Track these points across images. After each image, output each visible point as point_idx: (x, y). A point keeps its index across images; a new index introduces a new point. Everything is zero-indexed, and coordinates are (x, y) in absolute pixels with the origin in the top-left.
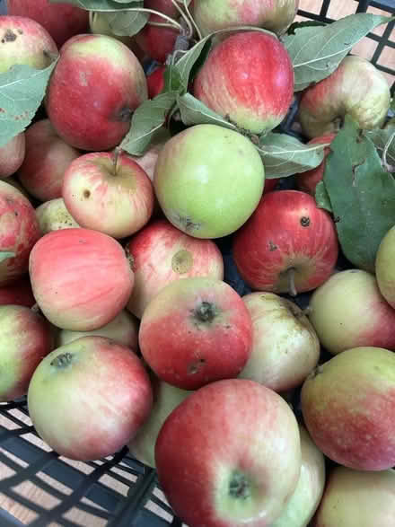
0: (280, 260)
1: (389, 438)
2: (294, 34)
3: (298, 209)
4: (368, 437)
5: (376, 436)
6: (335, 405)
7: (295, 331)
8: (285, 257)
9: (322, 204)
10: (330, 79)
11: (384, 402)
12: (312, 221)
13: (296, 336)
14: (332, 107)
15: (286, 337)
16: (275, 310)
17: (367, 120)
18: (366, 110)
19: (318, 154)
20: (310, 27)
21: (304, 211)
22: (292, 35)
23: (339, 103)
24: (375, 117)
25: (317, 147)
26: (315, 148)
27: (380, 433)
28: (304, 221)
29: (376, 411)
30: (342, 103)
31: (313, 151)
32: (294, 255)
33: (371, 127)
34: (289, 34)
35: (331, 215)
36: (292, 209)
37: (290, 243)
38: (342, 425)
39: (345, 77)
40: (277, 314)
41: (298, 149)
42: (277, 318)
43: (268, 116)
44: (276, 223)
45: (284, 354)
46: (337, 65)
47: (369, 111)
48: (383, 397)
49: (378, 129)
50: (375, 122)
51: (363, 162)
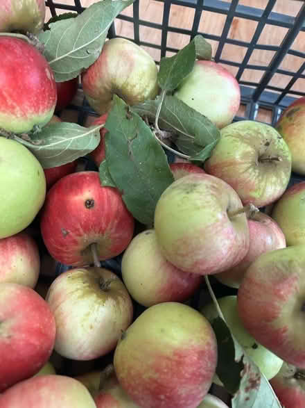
0: (75, 242)
1: (179, 393)
2: (49, 29)
3: (82, 192)
4: (162, 397)
5: (168, 394)
6: (133, 372)
7: (97, 306)
8: (78, 238)
9: (105, 182)
10: (97, 64)
11: (169, 362)
12: (96, 201)
13: (98, 310)
14: (105, 88)
15: (88, 314)
16: (77, 290)
17: (140, 94)
18: (135, 86)
19: (96, 136)
20: (62, 21)
21: (87, 194)
22: (47, 31)
23: (110, 84)
24: (145, 90)
25: (94, 130)
26: (92, 131)
27: (171, 391)
28: (89, 203)
29: (164, 373)
30: (113, 84)
31: (91, 134)
32: (85, 235)
33: (144, 99)
34: (44, 30)
35: (115, 190)
36: (76, 194)
37: (79, 226)
38: (140, 389)
39: (108, 60)
40: (80, 293)
41: (79, 134)
42: (79, 297)
43: (28, 116)
44: (64, 210)
45: (89, 330)
46: (100, 50)
47: (138, 86)
48: (168, 358)
49: (149, 100)
50: (146, 94)
51: (136, 136)
